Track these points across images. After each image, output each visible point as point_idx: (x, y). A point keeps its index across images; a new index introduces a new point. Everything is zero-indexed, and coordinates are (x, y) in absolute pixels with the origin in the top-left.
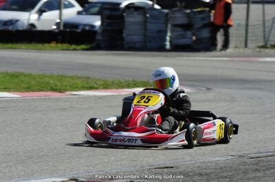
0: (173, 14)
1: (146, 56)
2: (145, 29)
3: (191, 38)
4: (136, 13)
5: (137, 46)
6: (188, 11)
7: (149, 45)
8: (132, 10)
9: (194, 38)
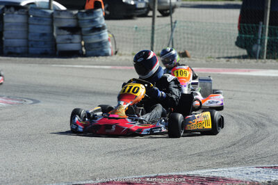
0: (59, 14)
1: (20, 62)
2: (28, 32)
3: (81, 43)
4: (16, 13)
5: (18, 50)
6: (76, 12)
7: (31, 50)
8: (12, 9)
9: (83, 43)
